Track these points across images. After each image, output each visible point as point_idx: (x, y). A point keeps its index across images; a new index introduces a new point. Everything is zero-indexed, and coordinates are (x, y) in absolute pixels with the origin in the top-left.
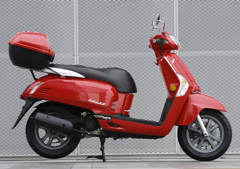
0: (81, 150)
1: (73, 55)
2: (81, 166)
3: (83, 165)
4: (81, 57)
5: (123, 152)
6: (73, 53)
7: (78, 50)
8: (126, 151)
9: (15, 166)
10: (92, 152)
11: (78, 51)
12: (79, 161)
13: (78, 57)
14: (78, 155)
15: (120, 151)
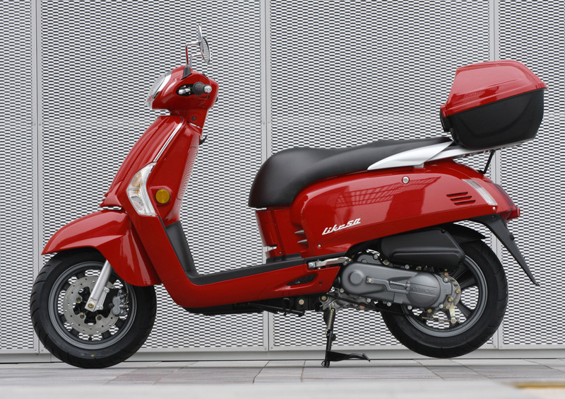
0: (276, 338)
1: (259, 121)
2: (277, 375)
3: (282, 373)
4: (276, 126)
5: (372, 343)
6: (259, 117)
7: (269, 109)
8: (379, 342)
9: (126, 374)
10: (303, 342)
11: (269, 112)
12: (271, 364)
13: (270, 125)
14: (270, 349)
15: (366, 342)
